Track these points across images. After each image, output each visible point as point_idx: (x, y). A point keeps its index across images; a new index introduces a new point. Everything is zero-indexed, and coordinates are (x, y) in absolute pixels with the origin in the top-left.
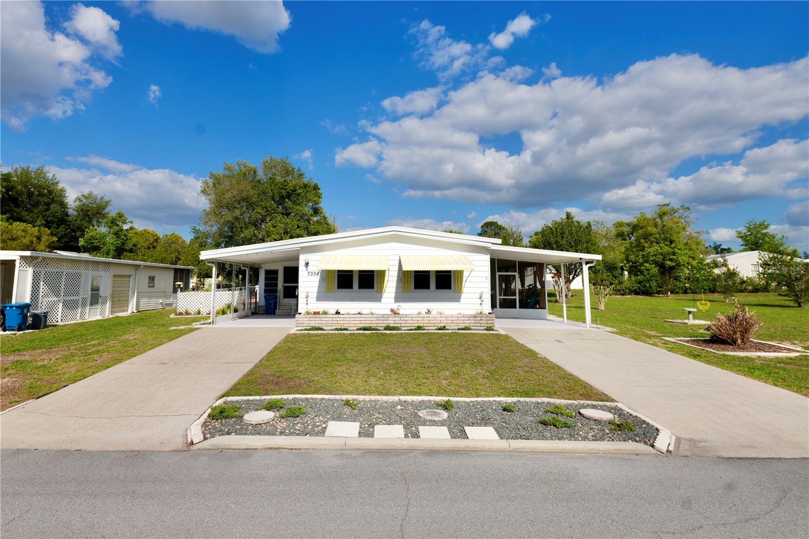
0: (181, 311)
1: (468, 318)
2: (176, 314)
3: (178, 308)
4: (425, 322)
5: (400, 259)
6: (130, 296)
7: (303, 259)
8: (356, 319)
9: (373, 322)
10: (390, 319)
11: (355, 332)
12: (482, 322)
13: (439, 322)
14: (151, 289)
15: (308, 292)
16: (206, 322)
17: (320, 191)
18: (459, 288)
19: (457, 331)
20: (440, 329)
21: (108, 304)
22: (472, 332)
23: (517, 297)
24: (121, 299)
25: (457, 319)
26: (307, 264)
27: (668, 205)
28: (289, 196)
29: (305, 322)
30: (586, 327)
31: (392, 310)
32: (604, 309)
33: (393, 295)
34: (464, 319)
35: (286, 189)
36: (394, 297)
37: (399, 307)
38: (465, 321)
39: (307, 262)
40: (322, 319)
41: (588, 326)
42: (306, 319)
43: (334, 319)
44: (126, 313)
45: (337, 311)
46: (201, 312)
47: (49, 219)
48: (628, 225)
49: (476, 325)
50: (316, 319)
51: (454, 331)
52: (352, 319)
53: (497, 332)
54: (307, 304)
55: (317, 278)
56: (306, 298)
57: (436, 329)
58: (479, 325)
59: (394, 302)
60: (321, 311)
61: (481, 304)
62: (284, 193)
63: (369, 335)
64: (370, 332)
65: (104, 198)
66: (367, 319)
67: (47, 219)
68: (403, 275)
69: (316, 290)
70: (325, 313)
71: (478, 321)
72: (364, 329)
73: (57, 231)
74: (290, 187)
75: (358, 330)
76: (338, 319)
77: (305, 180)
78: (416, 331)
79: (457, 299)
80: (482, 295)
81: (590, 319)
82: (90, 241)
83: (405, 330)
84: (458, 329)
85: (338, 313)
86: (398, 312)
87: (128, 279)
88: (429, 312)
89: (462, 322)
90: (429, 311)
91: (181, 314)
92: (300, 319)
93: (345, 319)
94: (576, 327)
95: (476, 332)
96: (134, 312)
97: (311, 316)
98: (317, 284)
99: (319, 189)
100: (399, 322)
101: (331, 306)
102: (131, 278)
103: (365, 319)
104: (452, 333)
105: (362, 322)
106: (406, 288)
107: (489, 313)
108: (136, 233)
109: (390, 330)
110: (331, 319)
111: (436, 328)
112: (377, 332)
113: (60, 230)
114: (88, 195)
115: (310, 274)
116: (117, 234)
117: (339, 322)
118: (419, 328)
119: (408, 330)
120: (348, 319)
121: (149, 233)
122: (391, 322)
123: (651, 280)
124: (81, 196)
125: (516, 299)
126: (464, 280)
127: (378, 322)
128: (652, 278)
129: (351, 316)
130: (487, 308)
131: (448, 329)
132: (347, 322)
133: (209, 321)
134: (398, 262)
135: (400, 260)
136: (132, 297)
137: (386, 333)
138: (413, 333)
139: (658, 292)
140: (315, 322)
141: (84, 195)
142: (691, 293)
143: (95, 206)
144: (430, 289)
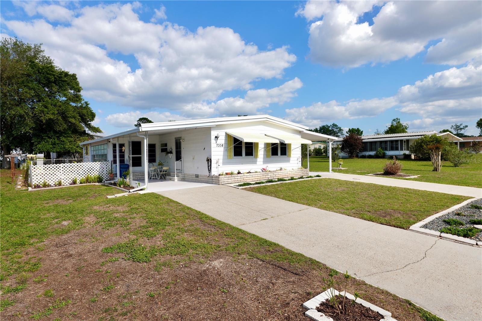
0: (37, 183)
2: (32, 188)
3: (33, 180)
15: (217, 159)
18: (290, 155)
19: (299, 180)
26: (216, 138)
29: (225, 181)
31: (264, 169)
33: (262, 159)
37: (266, 167)
39: (218, 136)
40: (235, 178)
43: (239, 177)
45: (238, 172)
46: (62, 183)
54: (217, 168)
55: (222, 149)
59: (263, 164)
60: (229, 172)
61: (297, 163)
68: (267, 146)
69: (222, 157)
70: (232, 173)
79: (289, 161)
80: (299, 158)
86: (266, 170)
88: (281, 169)
91: (37, 186)
98: (222, 153)
101: (234, 168)
106: (268, 155)
115: (218, 145)
129: (247, 174)
144: (278, 155)
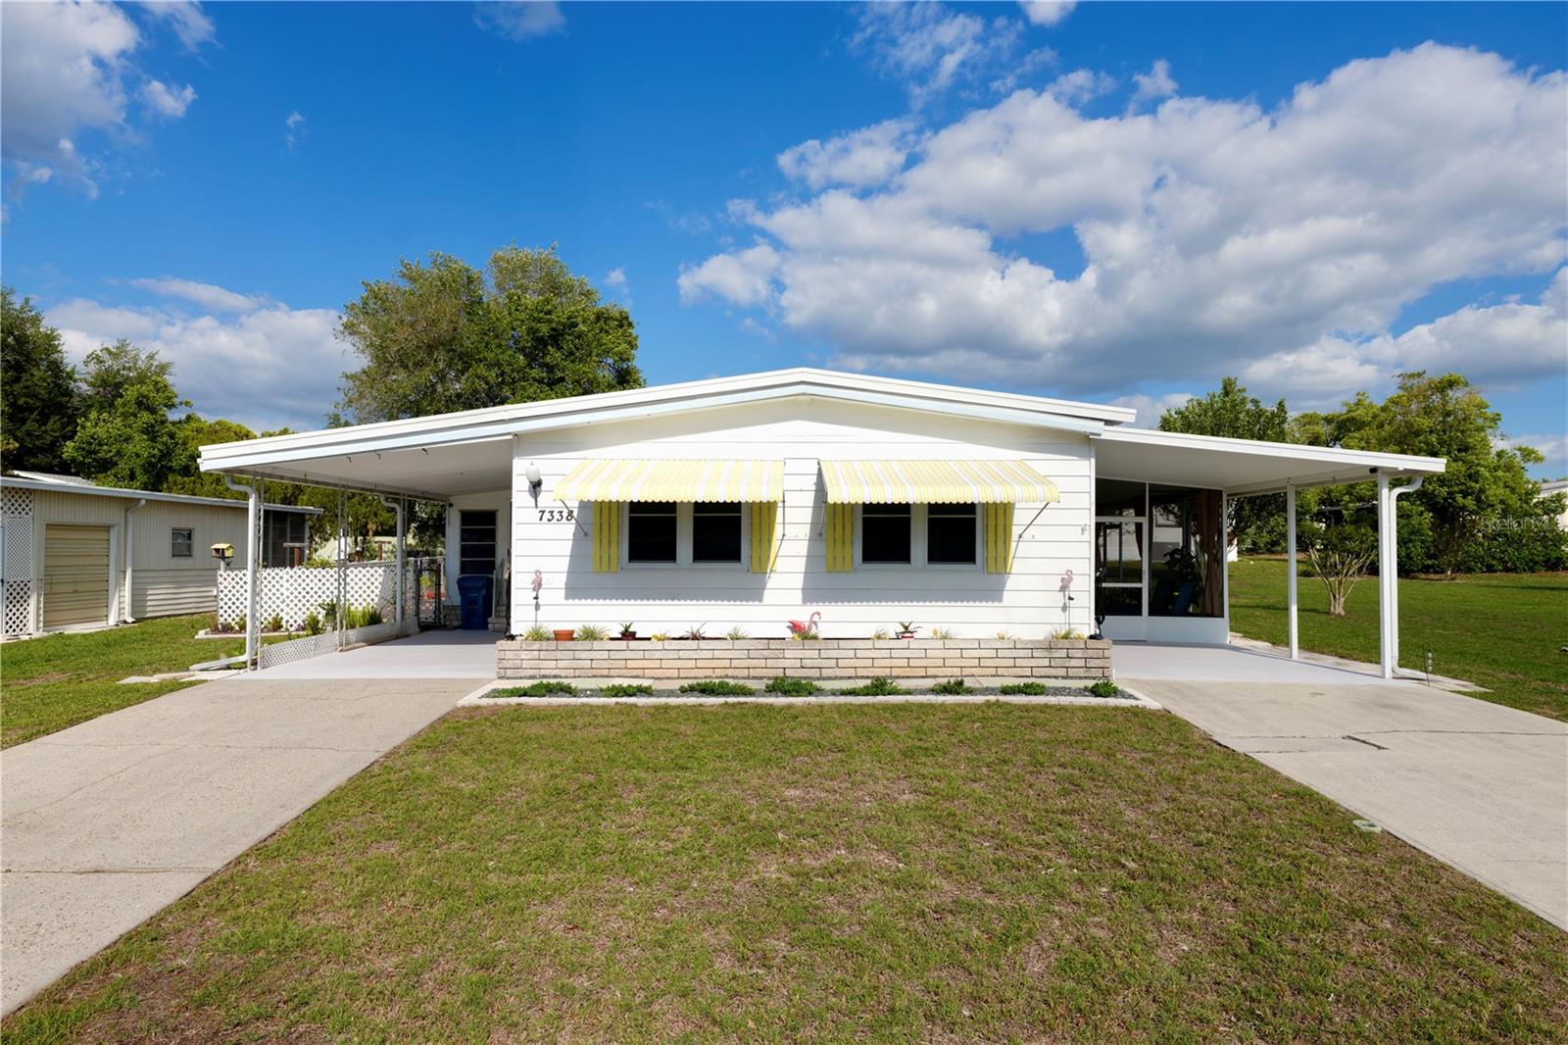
0: (230, 620)
1: (1028, 653)
2: (215, 630)
3: (221, 612)
4: (895, 662)
5: (820, 469)
6: (112, 580)
7: (522, 469)
8: (682, 654)
9: (735, 663)
10: (788, 654)
11: (673, 701)
12: (1073, 663)
13: (940, 663)
14: (182, 562)
15: (538, 572)
16: (233, 660)
17: (634, 332)
18: (1000, 560)
19: (1003, 698)
20: (946, 690)
21: (33, 601)
22: (1052, 700)
23: (1144, 586)
24: (80, 587)
25: (993, 653)
26: (536, 486)
27: (1419, 375)
28: (556, 337)
29: (525, 664)
30: (1383, 677)
31: (795, 627)
32: (1343, 613)
33: (798, 581)
34: (1015, 653)
35: (550, 321)
36: (800, 585)
37: (816, 618)
38: (1019, 662)
39: (536, 479)
40: (578, 655)
41: (1388, 674)
42: (531, 655)
43: (613, 655)
44: (104, 624)
45: (626, 630)
46: (284, 623)
47: (21, 402)
48: (1328, 420)
49: (1053, 672)
50: (559, 655)
51: (992, 698)
52: (671, 655)
53: (1133, 702)
54: (537, 607)
55: (568, 529)
56: (534, 589)
57: (933, 691)
58: (1063, 672)
59: (800, 602)
60: (577, 628)
61: (1064, 608)
62: (544, 329)
63: (714, 712)
64: (721, 700)
65: (156, 357)
66: (717, 654)
67: (16, 402)
68: (830, 517)
69: (564, 564)
70: (590, 635)
71: (1059, 662)
72: (706, 690)
73: (43, 428)
74: (560, 317)
75: (684, 691)
76: (628, 655)
77: (601, 306)
78: (870, 699)
79: (992, 592)
80: (1070, 580)
81: (1396, 653)
82: (90, 449)
83: (834, 693)
84: (1005, 691)
85: (628, 635)
86: (813, 631)
87: (103, 536)
88: (906, 632)
89: (1011, 663)
90: (906, 628)
91: (227, 628)
92: (510, 655)
93: (647, 655)
94: (1355, 676)
95: (1064, 700)
96: (125, 622)
97: (545, 644)
98: (567, 548)
99: (630, 325)
100: (815, 663)
101: (608, 614)
102: (113, 533)
103: (709, 654)
104: (988, 704)
105: (700, 664)
106: (839, 560)
107: (1092, 637)
108: (199, 431)
109: (786, 693)
110: (605, 655)
111: (930, 683)
112: (742, 699)
113: (49, 426)
114: (118, 348)
115: (547, 516)
116: (151, 432)
117: (630, 664)
118: (879, 687)
119: (844, 693)
120: (658, 655)
121: (229, 429)
122: (793, 662)
123: (1410, 541)
124: (101, 351)
125: (1140, 589)
126: (1015, 536)
127: (752, 663)
128: (1413, 537)
129: (668, 644)
130: (1083, 618)
131: (970, 691)
132: (657, 664)
133: (242, 658)
134: (814, 479)
135: (820, 474)
136: (120, 584)
137: (770, 707)
138: (861, 706)
139: (1426, 569)
140: (555, 666)
141: (107, 349)
142: (1501, 571)
143: (135, 374)
144: (909, 563)
